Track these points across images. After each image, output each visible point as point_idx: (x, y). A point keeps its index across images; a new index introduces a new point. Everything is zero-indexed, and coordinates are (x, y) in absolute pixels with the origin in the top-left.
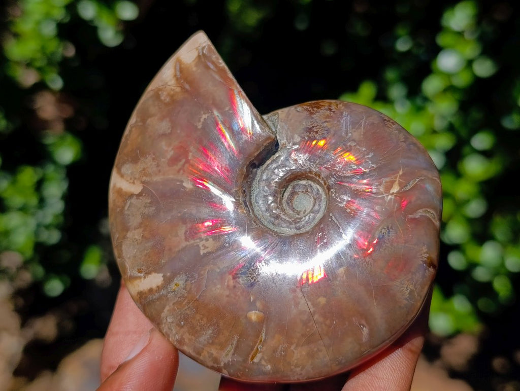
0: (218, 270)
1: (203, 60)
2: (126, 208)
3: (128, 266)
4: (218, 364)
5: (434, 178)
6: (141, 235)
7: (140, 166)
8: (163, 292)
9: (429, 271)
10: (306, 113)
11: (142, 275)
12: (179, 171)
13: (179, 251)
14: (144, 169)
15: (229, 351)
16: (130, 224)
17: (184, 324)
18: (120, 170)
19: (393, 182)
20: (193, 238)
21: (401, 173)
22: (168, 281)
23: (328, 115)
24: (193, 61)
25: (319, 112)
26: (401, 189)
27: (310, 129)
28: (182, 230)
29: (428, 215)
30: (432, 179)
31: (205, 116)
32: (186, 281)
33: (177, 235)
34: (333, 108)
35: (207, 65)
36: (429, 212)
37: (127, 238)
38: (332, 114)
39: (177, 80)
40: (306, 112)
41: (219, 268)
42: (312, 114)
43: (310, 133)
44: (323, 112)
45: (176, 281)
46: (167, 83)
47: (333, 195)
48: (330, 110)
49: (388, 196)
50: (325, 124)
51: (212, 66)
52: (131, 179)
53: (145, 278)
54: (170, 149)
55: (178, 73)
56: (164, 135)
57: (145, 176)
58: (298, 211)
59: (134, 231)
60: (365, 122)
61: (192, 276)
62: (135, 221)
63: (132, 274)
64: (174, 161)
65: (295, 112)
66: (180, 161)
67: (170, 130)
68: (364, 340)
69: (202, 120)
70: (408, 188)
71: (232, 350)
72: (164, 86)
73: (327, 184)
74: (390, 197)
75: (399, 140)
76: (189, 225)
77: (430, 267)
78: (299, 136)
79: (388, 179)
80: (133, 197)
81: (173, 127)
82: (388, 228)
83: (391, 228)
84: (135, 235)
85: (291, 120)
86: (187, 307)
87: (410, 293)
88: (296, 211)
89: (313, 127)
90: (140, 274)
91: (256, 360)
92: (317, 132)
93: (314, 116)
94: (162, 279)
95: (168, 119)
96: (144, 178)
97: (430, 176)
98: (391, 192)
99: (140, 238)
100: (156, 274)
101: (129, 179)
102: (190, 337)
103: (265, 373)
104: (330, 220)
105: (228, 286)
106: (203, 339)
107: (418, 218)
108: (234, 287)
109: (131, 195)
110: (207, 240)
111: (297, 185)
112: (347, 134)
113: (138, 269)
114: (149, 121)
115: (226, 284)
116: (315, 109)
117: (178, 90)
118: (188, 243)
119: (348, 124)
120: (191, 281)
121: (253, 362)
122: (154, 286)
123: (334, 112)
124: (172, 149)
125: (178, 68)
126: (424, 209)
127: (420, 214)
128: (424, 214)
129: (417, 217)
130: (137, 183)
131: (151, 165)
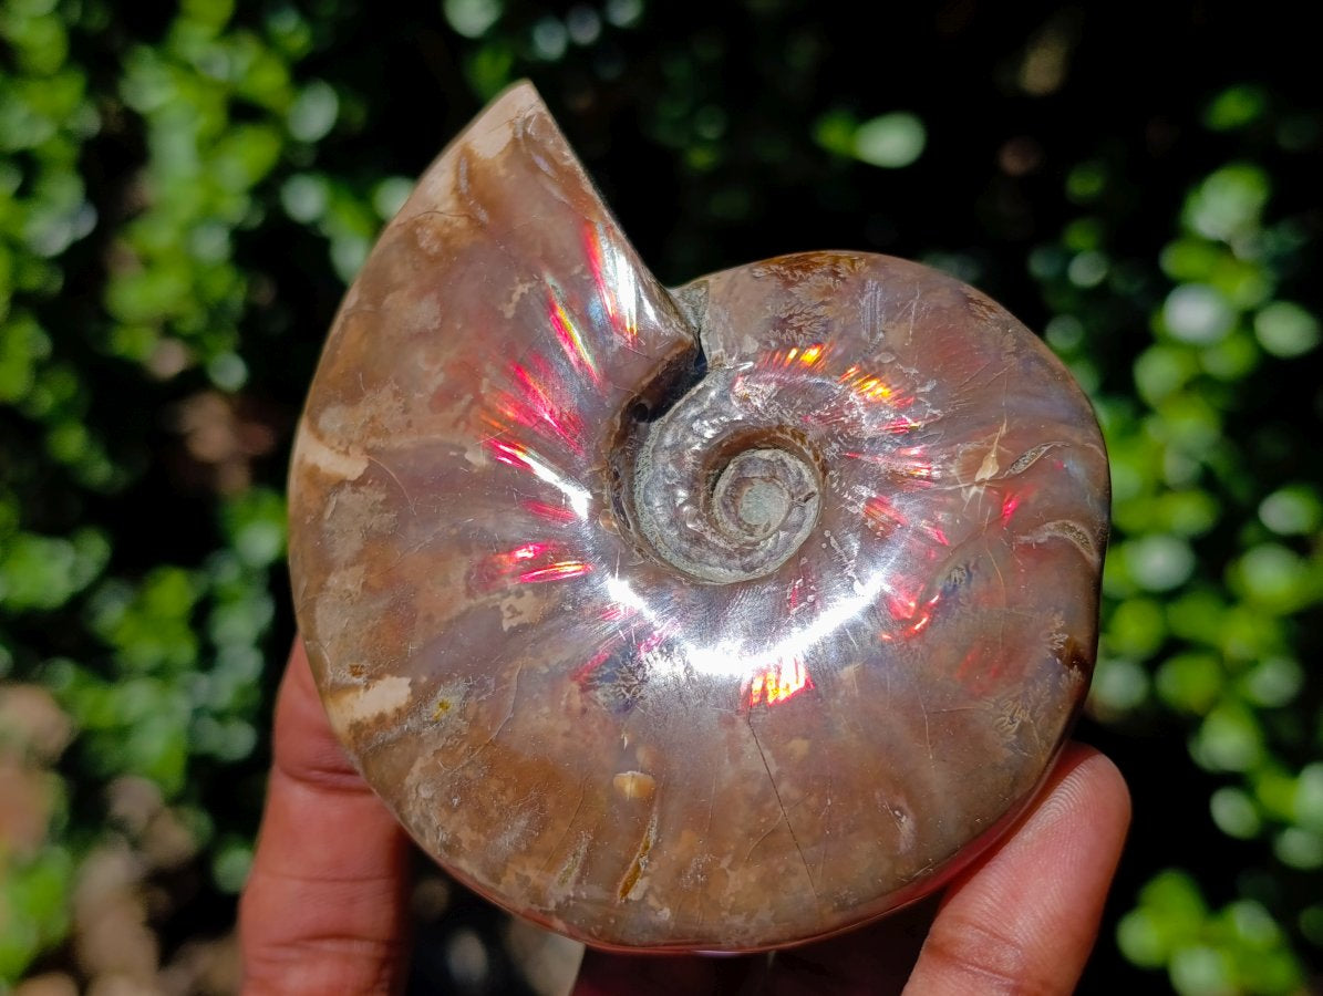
0: (545, 670)
1: (524, 149)
2: (328, 514)
3: (327, 657)
4: (540, 905)
5: (1088, 445)
6: (362, 581)
7: (365, 411)
8: (411, 723)
9: (1069, 676)
10: (774, 283)
11: (360, 680)
12: (455, 424)
13: (450, 622)
14: (373, 419)
15: (568, 872)
16: (335, 554)
17: (460, 804)
18: (317, 424)
19: (981, 455)
20: (486, 588)
21: (1003, 430)
22: (421, 696)
23: (829, 287)
24: (501, 153)
25: (807, 280)
26: (1002, 471)
27: (785, 320)
28: (459, 570)
29: (1069, 536)
30: (1083, 448)
31: (522, 289)
32: (467, 695)
33: (446, 583)
34: (843, 269)
35: (533, 161)
36: (1072, 529)
37: (328, 589)
38: (839, 285)
39: (461, 198)
40: (775, 278)
41: (546, 663)
42: (790, 284)
43: (783, 332)
44: (817, 279)
45: (441, 696)
46: (436, 207)
47: (835, 485)
48: (835, 274)
49: (968, 488)
50: (821, 310)
51: (544, 166)
52: (340, 443)
53: (367, 687)
54: (437, 368)
55: (463, 183)
56: (423, 335)
57: (375, 435)
58: (749, 525)
59: (343, 573)
60: (920, 306)
61: (482, 684)
62: (346, 546)
63: (338, 679)
64: (445, 397)
65: (748, 279)
66: (460, 398)
67: (439, 320)
68: (903, 846)
69: (516, 297)
70: (1021, 467)
71: (577, 870)
72: (429, 215)
73: (822, 456)
74: (974, 490)
75: (1003, 349)
76: (477, 557)
77: (1071, 666)
78: (756, 338)
79: (969, 447)
80: (344, 486)
81: (446, 314)
82: (967, 567)
83: (976, 567)
84: (344, 581)
85: (737, 299)
86: (466, 761)
87: (1019, 732)
88: (745, 527)
89: (791, 317)
90: (355, 680)
91: (633, 895)
92: (799, 330)
93: (795, 290)
94: (409, 690)
95: (433, 296)
96: (372, 442)
97: (1077, 439)
98: (978, 478)
99: (359, 589)
100: (395, 678)
101: (335, 443)
102: (474, 836)
103: (657, 930)
104: (824, 545)
105: (568, 708)
106: (506, 841)
107: (1045, 543)
108: (584, 711)
109: (341, 483)
110: (520, 594)
111: (750, 460)
112: (873, 333)
113: (352, 667)
114: (389, 300)
115: (563, 703)
116: (799, 273)
117: (461, 223)
118: (472, 602)
119: (878, 310)
120: (478, 696)
121: (627, 901)
122: (389, 709)
123: (843, 279)
124: (442, 369)
125: (463, 169)
126: (1059, 522)
127: (1048, 534)
128: (1058, 534)
129: (1041, 541)
130: (356, 452)
131: (390, 408)
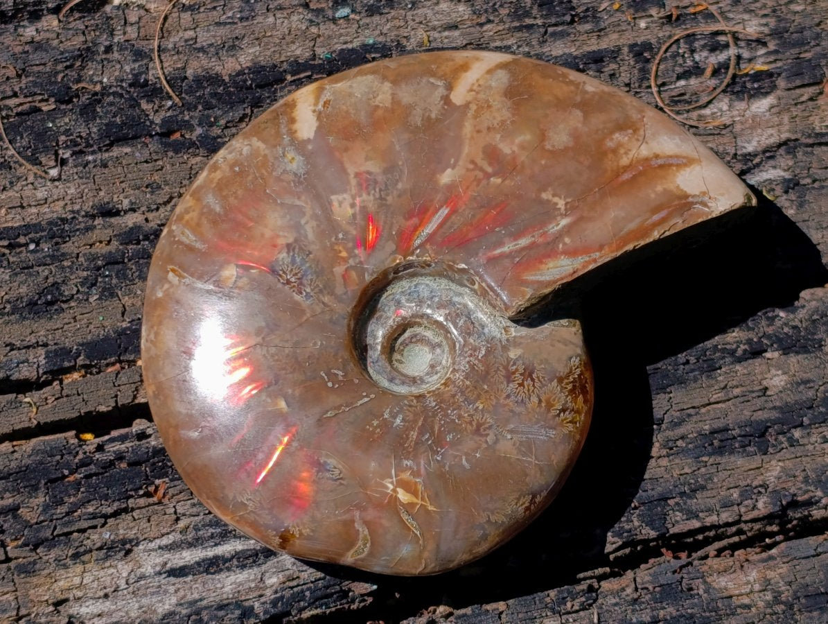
0: (303, 222)
1: (676, 202)
2: (432, 80)
3: (340, 84)
4: (176, 220)
5: (423, 561)
6: (381, 105)
7: (497, 101)
8: (286, 139)
9: (275, 536)
10: (562, 370)
11: (320, 107)
12: (473, 162)
13: (342, 163)
14: (489, 107)
15: (188, 237)
16: (403, 86)
17: (234, 171)
18: (501, 68)
19: (414, 493)
20: (360, 185)
21: (431, 508)
22: (300, 146)
23: (553, 405)
25: (561, 391)
26: (403, 505)
27: (530, 375)
28: (374, 167)
29: (360, 543)
30: (420, 557)
31: (561, 204)
32: (296, 174)
33: (367, 159)
34: (568, 416)
35: (663, 210)
36: (365, 545)
37: (382, 83)
38: (554, 413)
39: (647, 159)
40: (567, 371)
41: (306, 223)
42: (560, 380)
43: (521, 374)
44: (561, 398)
45: (299, 159)
46: (647, 143)
47: (406, 402)
48: (563, 410)
49: (392, 483)
50: (535, 399)
51: (656, 217)
52: (479, 85)
53: (314, 111)
54: (515, 149)
55: (660, 162)
56: (543, 137)
57: (478, 108)
58: (403, 350)
59: (390, 92)
60: (530, 463)
61: (301, 183)
62: (406, 95)
63: (325, 92)
64: (492, 154)
65: (570, 353)
66: (490, 164)
67: (551, 148)
68: (183, 432)
69: (556, 199)
70: (405, 517)
71: (188, 242)
72: (641, 139)
73: (428, 395)
74: (391, 487)
75: (493, 514)
76: (380, 178)
77: (281, 538)
78: (520, 357)
79: (420, 487)
80: (447, 90)
81: (555, 154)
82: (341, 479)
83: (341, 484)
84: (384, 94)
85: (553, 346)
86: (257, 175)
87: (242, 503)
88: (402, 348)
89: (533, 380)
90: (321, 103)
91: (171, 275)
92: (521, 385)
93: (555, 383)
94: (305, 138)
95: (571, 144)
96: (473, 107)
97: (426, 554)
98: (399, 490)
99: (377, 103)
100: (315, 129)
101: (481, 82)
102: (216, 181)
103: (153, 288)
104: (364, 394)
105: (278, 236)
106: (211, 200)
107: (354, 527)
108: (275, 246)
109: (450, 88)
110: (353, 205)
111: (443, 351)
112: (511, 431)
113: (330, 101)
114: (578, 114)
115: (281, 233)
116: (570, 387)
117: (625, 161)
118: (352, 176)
119: (530, 436)
120: (294, 181)
121: (168, 272)
122: (296, 126)
123: (559, 415)
124: (514, 152)
125: (674, 161)
126: (369, 537)
127: (361, 529)
128: (361, 536)
129: (356, 525)
130: (470, 97)
131: (494, 118)
